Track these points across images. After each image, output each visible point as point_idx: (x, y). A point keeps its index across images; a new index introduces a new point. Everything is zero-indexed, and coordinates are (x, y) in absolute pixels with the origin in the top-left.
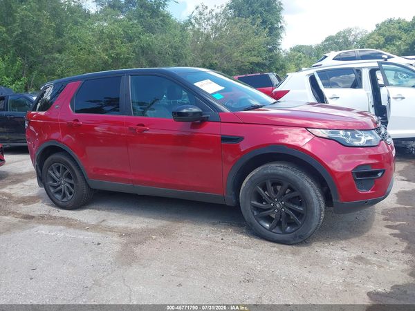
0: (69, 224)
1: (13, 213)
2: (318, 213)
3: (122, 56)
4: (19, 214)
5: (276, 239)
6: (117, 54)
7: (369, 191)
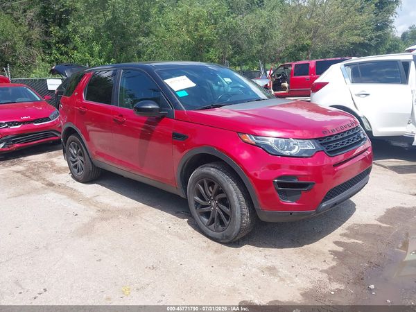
0: (72, 195)
1: (44, 179)
2: (239, 217)
3: (205, 39)
4: (47, 181)
5: (210, 235)
6: (201, 36)
7: (294, 203)
